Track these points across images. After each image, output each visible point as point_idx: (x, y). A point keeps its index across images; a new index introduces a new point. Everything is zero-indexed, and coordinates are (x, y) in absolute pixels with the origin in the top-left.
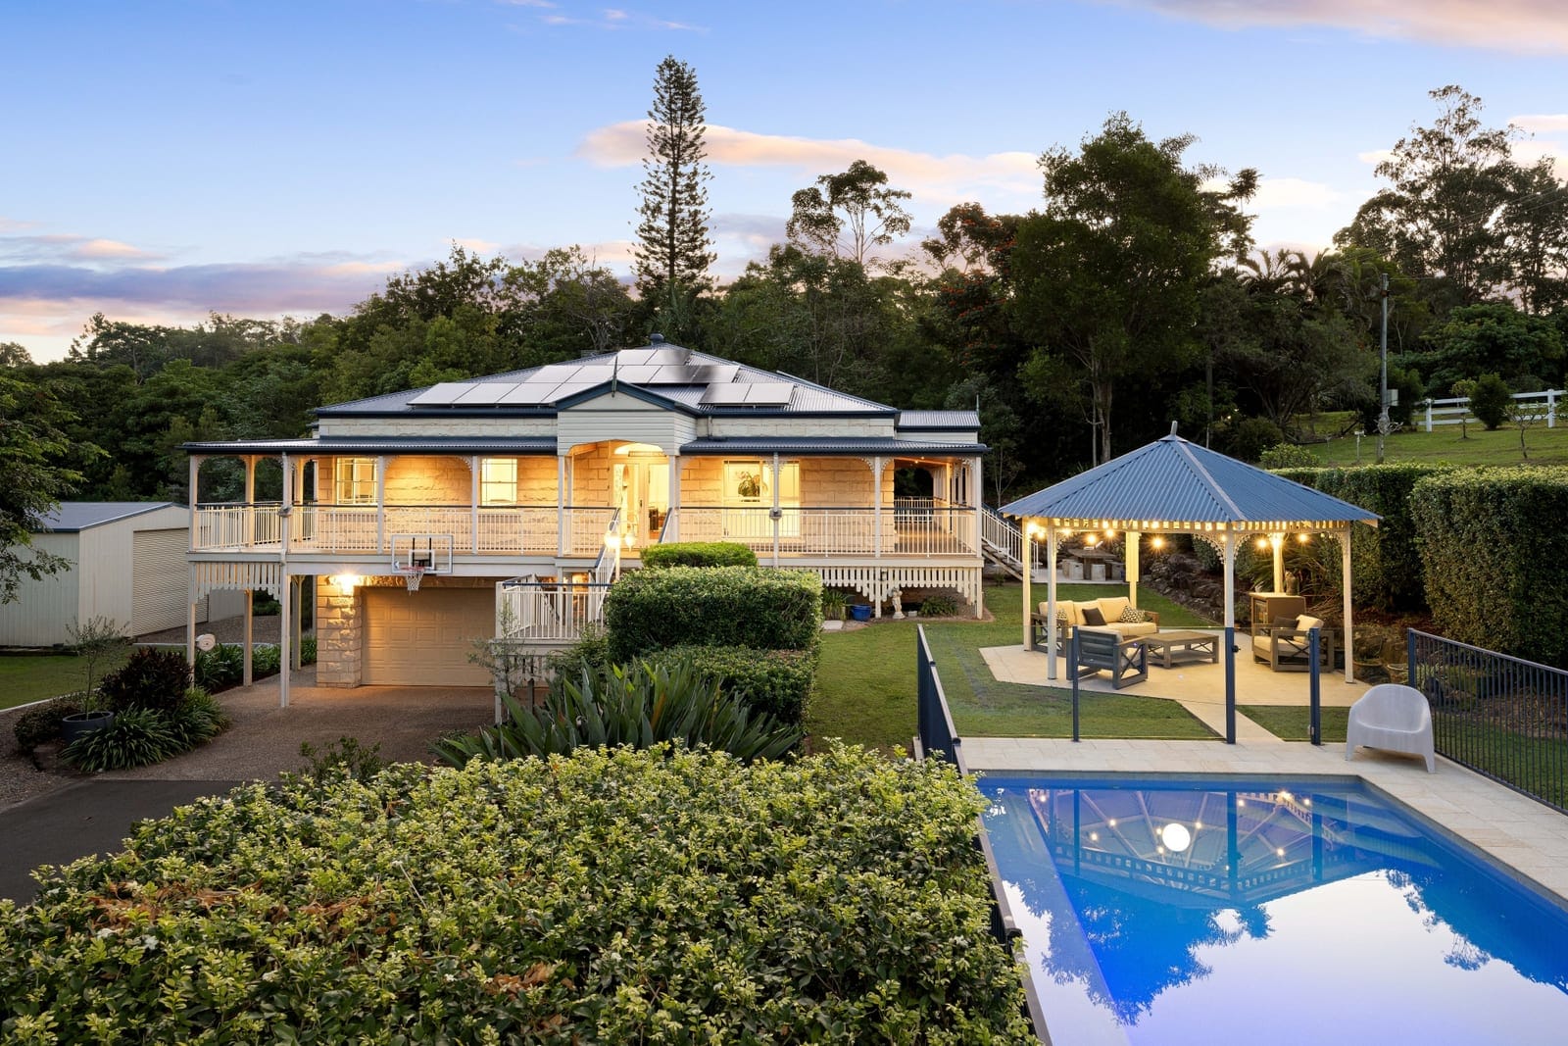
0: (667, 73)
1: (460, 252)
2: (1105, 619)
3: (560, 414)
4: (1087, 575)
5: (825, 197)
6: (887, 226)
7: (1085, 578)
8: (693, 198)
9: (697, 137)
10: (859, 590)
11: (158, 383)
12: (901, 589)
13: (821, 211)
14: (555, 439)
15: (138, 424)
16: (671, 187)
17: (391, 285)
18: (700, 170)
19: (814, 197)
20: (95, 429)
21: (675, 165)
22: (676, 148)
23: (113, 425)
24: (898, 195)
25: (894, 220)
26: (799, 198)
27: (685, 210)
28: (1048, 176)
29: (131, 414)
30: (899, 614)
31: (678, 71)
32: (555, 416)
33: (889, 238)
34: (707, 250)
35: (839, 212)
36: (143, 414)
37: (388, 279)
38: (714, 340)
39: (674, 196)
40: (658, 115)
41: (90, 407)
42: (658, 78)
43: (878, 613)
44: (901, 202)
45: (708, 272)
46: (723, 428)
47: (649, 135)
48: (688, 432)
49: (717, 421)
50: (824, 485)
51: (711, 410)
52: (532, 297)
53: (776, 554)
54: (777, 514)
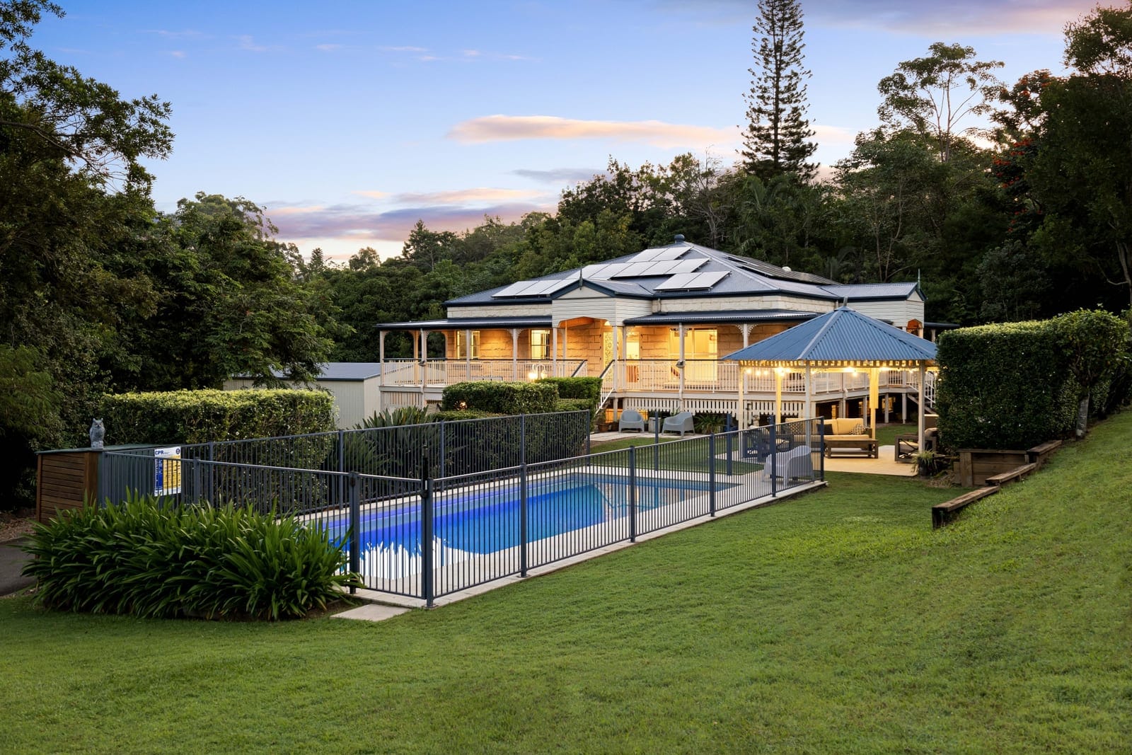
1: (615, 164)
2: (835, 430)
3: (553, 302)
5: (912, 80)
8: (792, 96)
9: (797, 41)
12: (760, 415)
15: (417, 309)
16: (774, 90)
17: (565, 196)
19: (900, 82)
20: (392, 313)
21: (777, 70)
22: (779, 54)
23: (403, 310)
24: (988, 66)
26: (884, 85)
29: (413, 301)
32: (550, 302)
36: (419, 302)
37: (563, 192)
39: (777, 98)
40: (762, 29)
41: (391, 298)
45: (809, 160)
46: (668, 306)
47: (753, 47)
48: (637, 310)
49: (664, 302)
50: (732, 344)
51: (660, 294)
52: (669, 196)
53: (680, 390)
54: (682, 363)
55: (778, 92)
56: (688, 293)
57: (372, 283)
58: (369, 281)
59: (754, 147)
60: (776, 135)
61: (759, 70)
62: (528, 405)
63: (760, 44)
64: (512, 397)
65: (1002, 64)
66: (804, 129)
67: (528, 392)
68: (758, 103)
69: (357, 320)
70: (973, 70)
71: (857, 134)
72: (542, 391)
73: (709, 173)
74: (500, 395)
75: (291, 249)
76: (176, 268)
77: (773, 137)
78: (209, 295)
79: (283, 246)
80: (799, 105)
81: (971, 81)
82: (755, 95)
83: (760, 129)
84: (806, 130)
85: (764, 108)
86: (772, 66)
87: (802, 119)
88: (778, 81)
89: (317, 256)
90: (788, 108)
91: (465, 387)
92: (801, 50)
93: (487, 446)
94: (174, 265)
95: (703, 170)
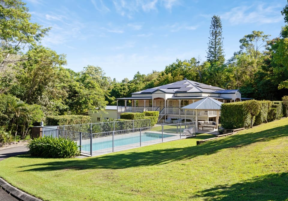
3: (153, 94)
8: (219, 43)
10: (191, 120)
18: (221, 37)
19: (245, 40)
26: (241, 41)
31: (216, 18)
42: (212, 20)
52: (190, 67)
54: (180, 108)
55: (216, 43)
59: (210, 56)
60: (215, 53)
61: (211, 38)
62: (137, 118)
63: (211, 32)
66: (222, 51)
68: (210, 45)
70: (263, 37)
71: (234, 53)
73: (199, 62)
77: (214, 53)
80: (221, 46)
81: (263, 39)
82: (210, 43)
83: (211, 51)
84: (223, 52)
85: (212, 46)
86: (214, 37)
87: (222, 49)
88: (216, 40)
90: (218, 46)
95: (197, 61)
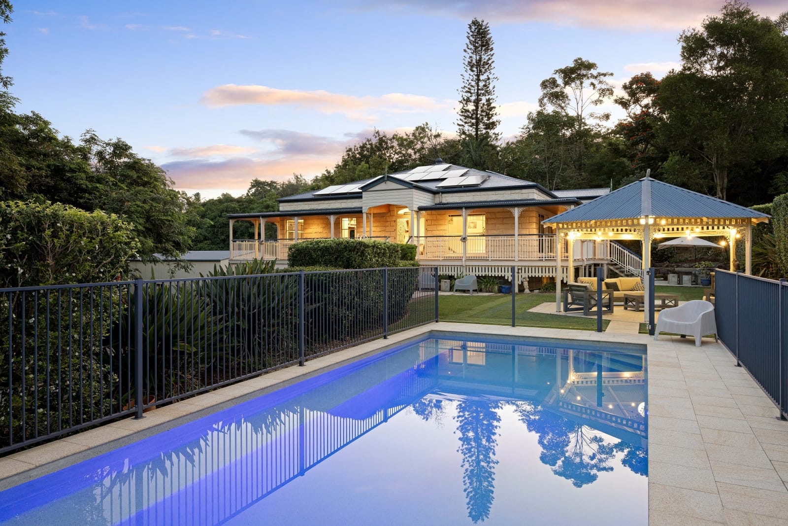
0: (473, 27)
2: (620, 288)
3: (363, 193)
4: (680, 281)
5: (560, 81)
6: (600, 94)
7: (679, 284)
8: (486, 91)
9: (489, 59)
10: (506, 278)
11: (262, 203)
12: (529, 277)
13: (557, 90)
14: (362, 208)
16: (476, 88)
17: (347, 151)
18: (490, 76)
19: (553, 82)
21: (478, 76)
22: (479, 66)
24: (605, 75)
25: (603, 90)
26: (544, 85)
27: (484, 100)
28: (683, 48)
30: (527, 291)
31: (479, 25)
33: (601, 101)
34: (494, 119)
35: (568, 90)
37: (346, 149)
38: (489, 164)
39: (477, 93)
40: (469, 51)
42: (469, 31)
43: (517, 290)
44: (607, 79)
45: (496, 130)
46: (447, 198)
47: (464, 62)
48: (425, 200)
49: (444, 195)
50: (497, 226)
51: (441, 190)
52: (410, 151)
53: (464, 259)
54: (464, 239)
55: (478, 89)
56: (463, 189)
57: (227, 205)
58: (225, 204)
59: (464, 121)
61: (467, 75)
62: (377, 261)
63: (467, 60)
64: (362, 252)
65: (612, 74)
66: (494, 111)
67: (377, 248)
68: (466, 95)
69: (218, 227)
70: (595, 78)
71: (528, 113)
72: (388, 248)
73: (438, 136)
74: (350, 251)
75: (183, 194)
76: (72, 171)
77: (475, 116)
78: (98, 191)
79: (178, 192)
80: (491, 97)
81: (592, 84)
82: (465, 90)
83: (467, 111)
85: (470, 98)
86: (475, 74)
87: (492, 105)
88: (478, 82)
89: (197, 195)
91: (311, 244)
92: (492, 65)
93: (341, 303)
94: (70, 168)
95: (434, 133)
